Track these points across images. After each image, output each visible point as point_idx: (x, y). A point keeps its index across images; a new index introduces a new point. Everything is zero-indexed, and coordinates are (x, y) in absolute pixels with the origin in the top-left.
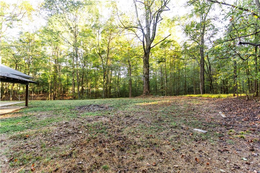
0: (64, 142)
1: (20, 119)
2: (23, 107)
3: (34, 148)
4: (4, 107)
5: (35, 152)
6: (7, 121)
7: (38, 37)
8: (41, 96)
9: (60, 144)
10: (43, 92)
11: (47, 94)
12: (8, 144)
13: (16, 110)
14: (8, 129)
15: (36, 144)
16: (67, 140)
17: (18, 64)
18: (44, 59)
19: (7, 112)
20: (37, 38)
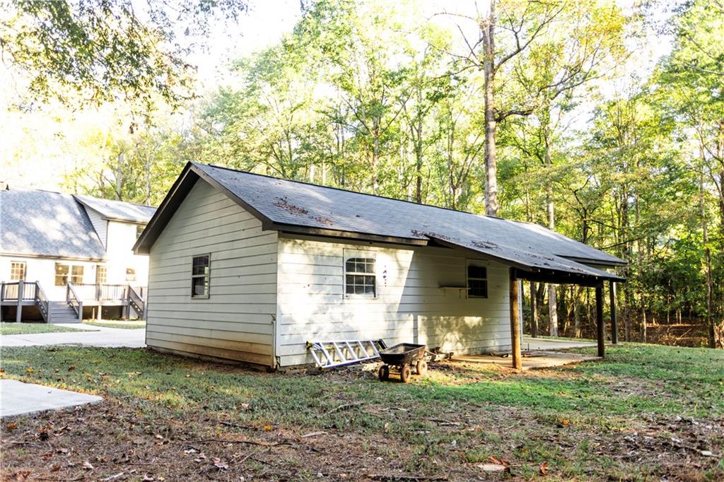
0: (638, 458)
1: (569, 385)
2: (591, 358)
3: (566, 446)
4: (549, 352)
5: (563, 453)
6: (543, 384)
7: (647, 106)
8: (678, 332)
9: (624, 459)
10: (685, 314)
11: (702, 322)
12: (527, 426)
13: (570, 364)
14: (538, 401)
15: (575, 442)
16: (649, 457)
17: (587, 219)
18: (678, 180)
19: (549, 366)
20: (643, 113)
